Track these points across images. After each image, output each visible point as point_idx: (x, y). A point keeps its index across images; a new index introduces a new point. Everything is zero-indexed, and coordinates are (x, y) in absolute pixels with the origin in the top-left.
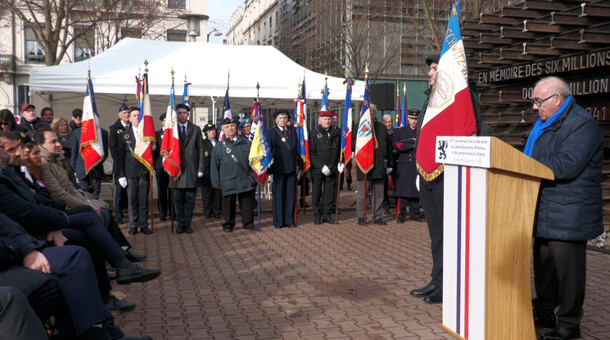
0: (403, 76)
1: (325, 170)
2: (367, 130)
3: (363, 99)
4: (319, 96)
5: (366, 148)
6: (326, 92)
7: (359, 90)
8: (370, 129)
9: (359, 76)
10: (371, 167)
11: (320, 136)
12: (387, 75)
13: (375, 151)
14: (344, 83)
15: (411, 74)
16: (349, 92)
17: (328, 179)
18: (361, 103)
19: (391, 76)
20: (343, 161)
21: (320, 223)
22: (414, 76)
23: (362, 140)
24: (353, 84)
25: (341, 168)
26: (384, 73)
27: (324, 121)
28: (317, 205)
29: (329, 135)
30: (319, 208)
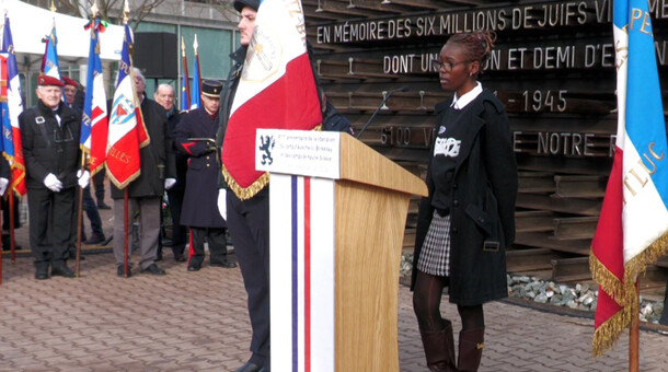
0: (186, 19)
1: (52, 182)
2: (124, 112)
3: (118, 57)
4: (40, 49)
5: (124, 143)
6: (50, 42)
7: (113, 42)
9: (108, 15)
11: (40, 120)
12: (157, 15)
14: (87, 27)
15: (202, 16)
16: (94, 43)
17: (58, 198)
18: (113, 65)
19: (168, 17)
20: (87, 168)
21: (46, 277)
22: (208, 21)
23: (118, 130)
24: (101, 28)
25: (84, 179)
26: (153, 11)
27: (48, 94)
28: (40, 245)
29: (58, 119)
30: (44, 249)
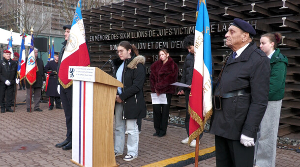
0: (52, 34)
1: (8, 82)
2: (32, 61)
3: (30, 45)
4: (7, 42)
5: (32, 71)
6: (11, 40)
7: (28, 41)
8: (34, 61)
9: (27, 32)
10: (35, 82)
11: (4, 64)
13: (37, 73)
14: (21, 36)
15: (56, 34)
16: (23, 41)
17: (9, 88)
18: (29, 47)
19: (46, 34)
20: (19, 78)
21: (4, 112)
22: (58, 35)
23: (30, 67)
24: (25, 36)
25: (18, 81)
26: (42, 32)
27: (7, 56)
28: (3, 102)
29: (10, 63)
30: (3, 104)
